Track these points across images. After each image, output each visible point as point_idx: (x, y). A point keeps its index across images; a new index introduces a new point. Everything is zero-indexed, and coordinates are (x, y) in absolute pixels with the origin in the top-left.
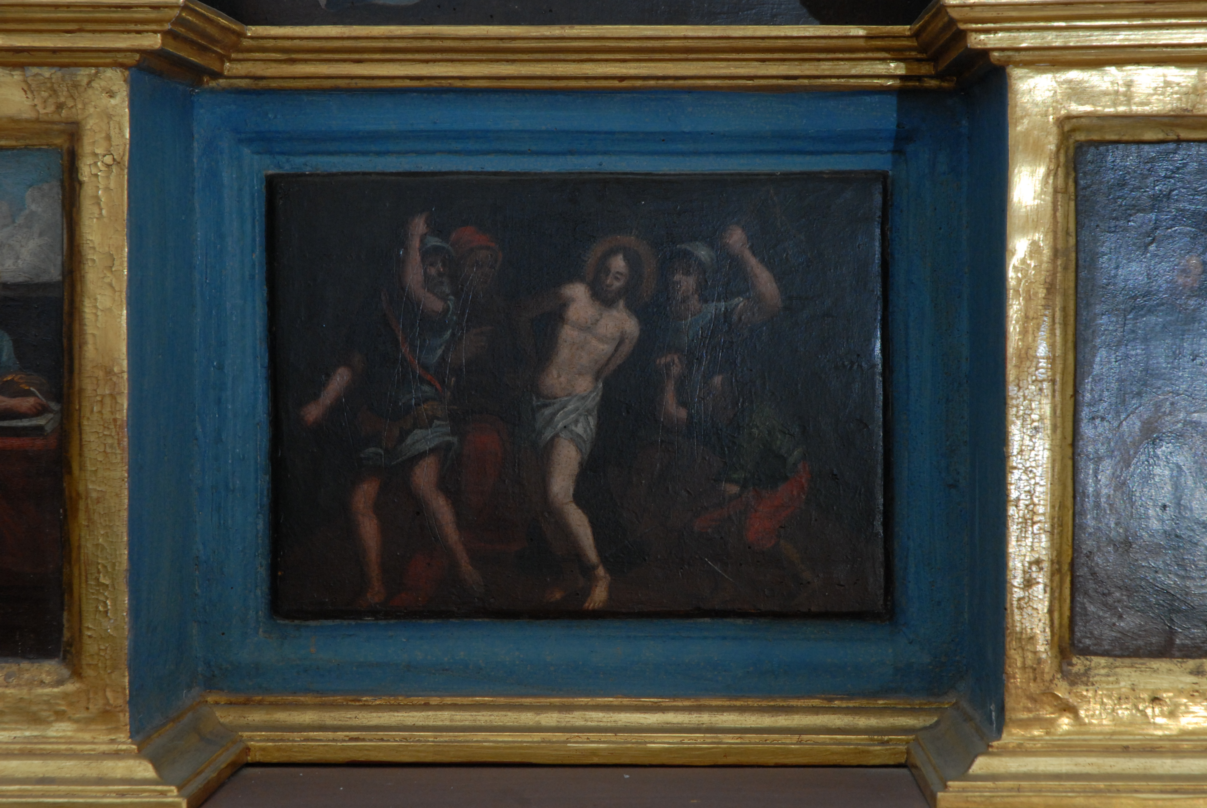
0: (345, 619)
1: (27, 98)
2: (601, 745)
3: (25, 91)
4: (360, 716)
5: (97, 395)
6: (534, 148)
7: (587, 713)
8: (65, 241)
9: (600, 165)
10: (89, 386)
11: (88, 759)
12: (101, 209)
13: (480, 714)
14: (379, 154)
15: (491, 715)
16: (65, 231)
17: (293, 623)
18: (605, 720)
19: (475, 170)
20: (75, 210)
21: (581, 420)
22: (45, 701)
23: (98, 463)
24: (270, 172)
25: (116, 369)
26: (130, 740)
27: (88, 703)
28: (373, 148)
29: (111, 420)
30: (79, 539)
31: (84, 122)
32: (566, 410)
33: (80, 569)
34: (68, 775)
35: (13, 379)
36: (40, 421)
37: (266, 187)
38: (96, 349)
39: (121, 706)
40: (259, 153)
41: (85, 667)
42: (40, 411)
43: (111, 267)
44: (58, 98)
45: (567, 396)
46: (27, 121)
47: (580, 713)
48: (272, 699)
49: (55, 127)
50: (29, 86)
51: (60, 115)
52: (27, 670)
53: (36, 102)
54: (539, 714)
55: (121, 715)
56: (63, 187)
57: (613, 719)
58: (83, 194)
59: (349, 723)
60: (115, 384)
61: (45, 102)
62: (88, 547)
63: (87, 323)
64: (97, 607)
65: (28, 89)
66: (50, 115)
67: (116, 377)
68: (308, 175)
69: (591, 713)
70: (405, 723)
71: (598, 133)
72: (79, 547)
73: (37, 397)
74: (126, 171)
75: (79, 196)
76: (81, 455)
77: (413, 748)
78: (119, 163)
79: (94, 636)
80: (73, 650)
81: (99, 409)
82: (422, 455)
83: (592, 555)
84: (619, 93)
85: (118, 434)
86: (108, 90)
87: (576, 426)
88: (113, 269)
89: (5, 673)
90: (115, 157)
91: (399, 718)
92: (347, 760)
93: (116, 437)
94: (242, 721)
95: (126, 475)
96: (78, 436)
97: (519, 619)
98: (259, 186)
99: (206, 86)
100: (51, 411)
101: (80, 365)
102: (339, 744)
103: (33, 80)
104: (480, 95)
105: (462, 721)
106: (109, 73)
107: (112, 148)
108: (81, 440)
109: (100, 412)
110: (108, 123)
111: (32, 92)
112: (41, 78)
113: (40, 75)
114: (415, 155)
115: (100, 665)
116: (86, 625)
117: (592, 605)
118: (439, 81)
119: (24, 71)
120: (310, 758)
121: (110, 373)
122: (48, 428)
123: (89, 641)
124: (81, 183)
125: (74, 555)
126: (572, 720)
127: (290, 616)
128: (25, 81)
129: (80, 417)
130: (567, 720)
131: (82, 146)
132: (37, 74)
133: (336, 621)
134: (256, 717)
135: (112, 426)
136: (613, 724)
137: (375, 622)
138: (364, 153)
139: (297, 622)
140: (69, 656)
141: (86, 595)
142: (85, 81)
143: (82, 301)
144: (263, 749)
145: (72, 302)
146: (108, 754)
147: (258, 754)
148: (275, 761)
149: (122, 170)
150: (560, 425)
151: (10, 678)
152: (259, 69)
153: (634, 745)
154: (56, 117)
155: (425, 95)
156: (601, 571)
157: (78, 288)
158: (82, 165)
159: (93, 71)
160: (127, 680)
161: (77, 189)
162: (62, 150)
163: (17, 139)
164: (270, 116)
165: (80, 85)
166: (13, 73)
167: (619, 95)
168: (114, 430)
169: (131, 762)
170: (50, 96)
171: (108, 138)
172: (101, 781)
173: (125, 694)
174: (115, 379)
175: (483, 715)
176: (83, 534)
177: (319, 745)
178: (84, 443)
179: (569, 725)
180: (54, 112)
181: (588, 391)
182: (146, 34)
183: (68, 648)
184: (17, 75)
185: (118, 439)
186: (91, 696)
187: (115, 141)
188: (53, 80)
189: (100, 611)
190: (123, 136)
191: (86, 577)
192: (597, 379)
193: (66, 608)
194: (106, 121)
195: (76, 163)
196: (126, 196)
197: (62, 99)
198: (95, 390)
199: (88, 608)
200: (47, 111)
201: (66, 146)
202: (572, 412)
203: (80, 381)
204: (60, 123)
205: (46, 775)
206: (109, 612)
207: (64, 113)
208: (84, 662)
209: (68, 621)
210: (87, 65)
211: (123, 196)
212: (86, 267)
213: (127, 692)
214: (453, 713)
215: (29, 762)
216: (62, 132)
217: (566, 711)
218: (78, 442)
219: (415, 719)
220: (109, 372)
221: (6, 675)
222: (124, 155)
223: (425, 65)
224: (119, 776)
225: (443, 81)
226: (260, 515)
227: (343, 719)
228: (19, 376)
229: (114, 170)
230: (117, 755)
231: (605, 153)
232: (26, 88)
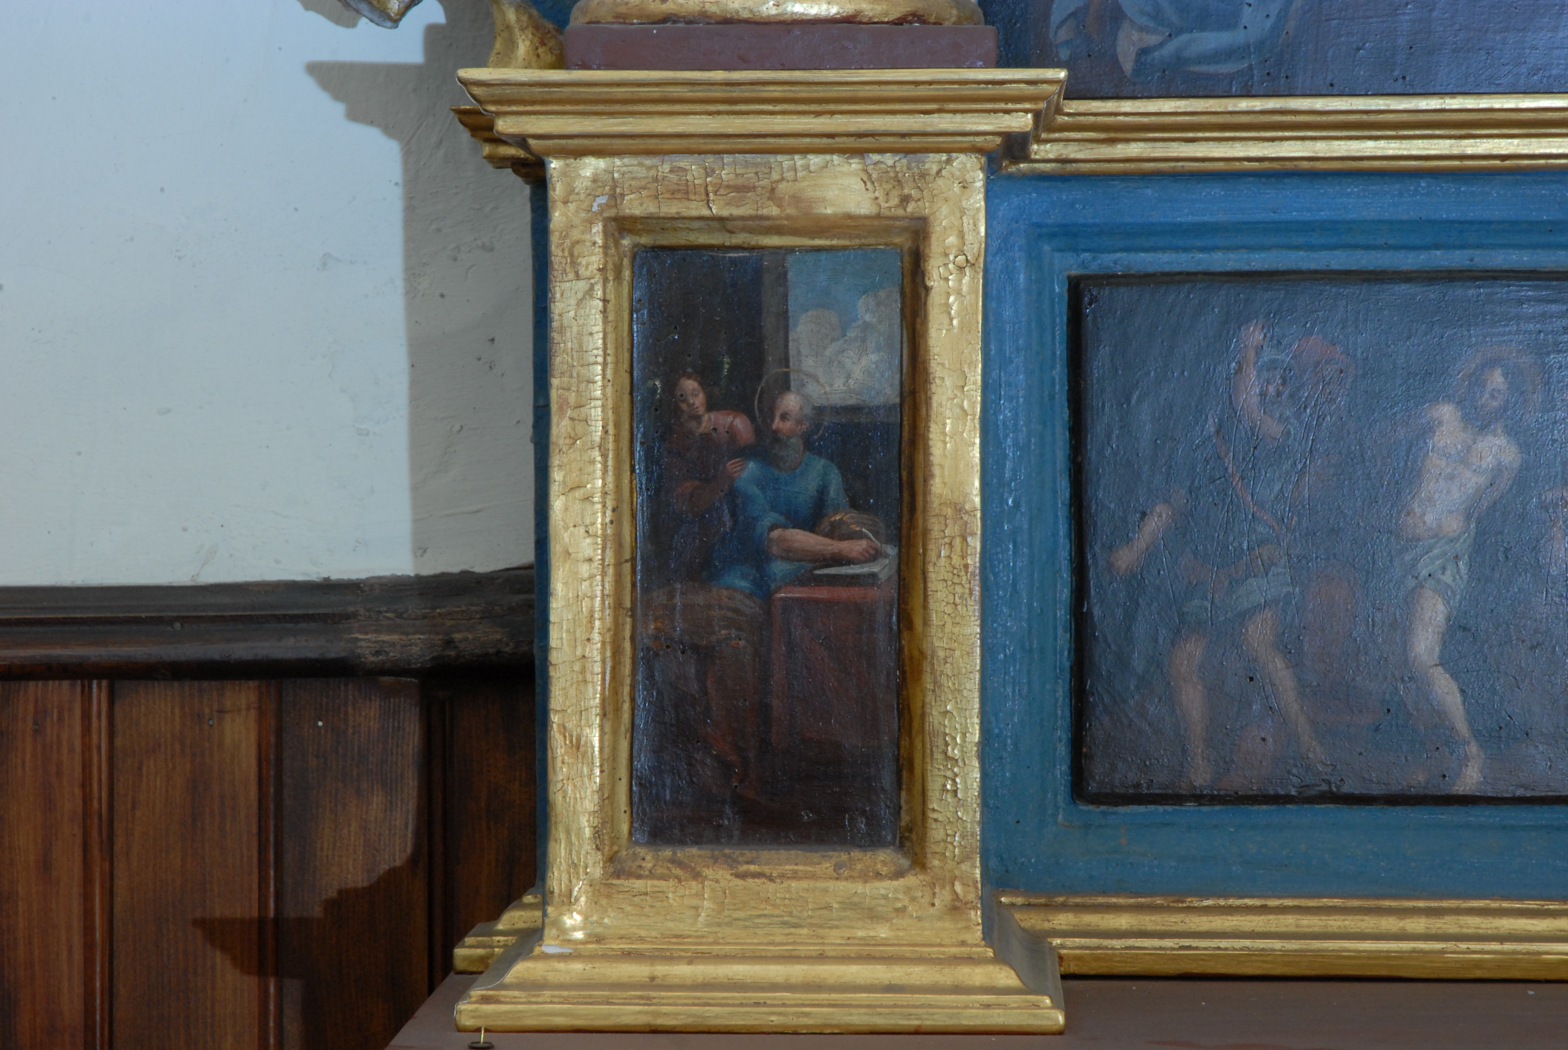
0: (1161, 805)
1: (867, 189)
2: (1486, 956)
3: (865, 182)
4: (1187, 920)
5: (945, 537)
6: (1391, 242)
7: (1461, 918)
8: (905, 357)
9: (1472, 260)
10: (935, 526)
11: (939, 964)
12: (951, 320)
13: (1331, 918)
14: (1202, 250)
15: (1344, 920)
16: (905, 345)
17: (1097, 810)
18: (1483, 926)
19: (1318, 268)
20: (919, 321)
21: (1449, 567)
22: (883, 895)
23: (946, 616)
24: (1074, 273)
25: (967, 507)
26: (983, 942)
27: (934, 898)
28: (1199, 243)
29: (962, 567)
30: (923, 707)
31: (932, 218)
32: (1431, 554)
33: (923, 741)
34: (918, 983)
35: (842, 519)
36: (875, 568)
37: (1069, 290)
38: (945, 483)
39: (972, 902)
40: (1060, 250)
41: (929, 856)
42: (875, 556)
43: (963, 387)
44: (902, 189)
45: (1432, 538)
46: (866, 217)
47: (1453, 917)
48: (1078, 900)
49: (898, 223)
50: (870, 176)
51: (905, 210)
52: (859, 860)
53: (877, 194)
54: (1403, 919)
55: (973, 913)
56: (903, 293)
57: (1493, 925)
58: (930, 302)
59: (1174, 928)
60: (966, 523)
61: (887, 194)
62: (934, 717)
63: (934, 452)
64: (945, 786)
65: (868, 179)
66: (893, 210)
67: (967, 516)
68: (1121, 276)
69: (1466, 918)
70: (1241, 929)
71: (1471, 223)
72: (923, 715)
73: (870, 539)
74: (981, 274)
75: (925, 303)
76: (925, 607)
77: (1259, 958)
78: (974, 265)
79: (940, 819)
80: (914, 836)
81: (948, 554)
82: (1257, 609)
83: (1462, 727)
84: (1500, 175)
85: (970, 583)
86: (961, 180)
87: (1443, 573)
88: (966, 389)
89: (833, 863)
90: (969, 258)
91: (1234, 923)
92: (1178, 972)
93: (967, 586)
94: (1047, 926)
95: (978, 630)
96: (922, 586)
97: (1372, 805)
98: (1060, 289)
99: (1004, 172)
100: (886, 556)
101: (925, 502)
102: (1168, 952)
103: (874, 169)
104: (1329, 179)
105: (1310, 927)
106: (960, 160)
107: (965, 248)
108: (925, 589)
109: (949, 557)
110: (961, 218)
111: (873, 183)
112: (883, 166)
113: (882, 162)
114: (1246, 251)
115: (947, 854)
116: (931, 806)
117: (1462, 789)
118: (1282, 163)
119: (863, 158)
120: (1134, 969)
121: (960, 511)
122: (883, 576)
123: (934, 826)
124: (927, 289)
125: (916, 724)
126: (1443, 926)
127: (1097, 799)
128: (866, 171)
129: (924, 563)
130: (1438, 925)
131: (930, 245)
132: (879, 162)
133: (1149, 806)
134: (1063, 920)
135: (963, 573)
136: (1495, 931)
137: (1197, 808)
138: (1186, 250)
139: (1103, 808)
140: (908, 844)
141: (931, 771)
142: (935, 168)
143: (927, 428)
144: (1079, 958)
145: (914, 427)
146: (960, 958)
147: (1072, 964)
148: (1092, 972)
149: (978, 273)
150: (1425, 573)
151: (840, 868)
152: (1072, 151)
153: (1526, 957)
154: (900, 212)
155: (1264, 180)
156: (1473, 748)
157: (923, 412)
158: (930, 268)
159: (944, 157)
160: (978, 871)
161: (923, 296)
162: (902, 251)
163: (851, 238)
164: (1077, 206)
165: (929, 175)
166: (852, 161)
167: (1498, 177)
168: (964, 578)
169: (990, 968)
170: (894, 187)
171: (961, 235)
172: (957, 989)
173: (977, 888)
174: (965, 517)
175: (1335, 920)
176: (928, 700)
177: (1145, 954)
178: (930, 593)
179: (1440, 932)
180: (897, 207)
181: (1459, 531)
182: (1015, 114)
183: (907, 834)
184: (855, 164)
185: (970, 589)
186: (937, 890)
187: (969, 237)
188: (898, 169)
189: (948, 791)
190: (978, 233)
191: (932, 750)
192: (1468, 517)
193: (904, 787)
194: (958, 215)
195: (922, 265)
196: (981, 304)
197: (906, 191)
198: (944, 531)
199: (934, 786)
200: (890, 205)
201: (907, 245)
202: (1437, 558)
203: (925, 521)
204: (903, 218)
205: (893, 982)
206: (959, 791)
207: (911, 208)
208: (928, 850)
209: (907, 802)
210: (939, 151)
211: (977, 303)
212: (933, 387)
213: (979, 885)
214: (1299, 917)
215: (871, 967)
216: (905, 229)
217: (1435, 915)
218: (921, 592)
219: (1254, 924)
220: (959, 509)
221: (835, 865)
222: (979, 256)
223: (1271, 143)
224: (977, 984)
225: (1287, 163)
226: (1060, 681)
227: (1166, 923)
228: (848, 516)
229: (968, 274)
230: (969, 960)
231: (1478, 247)
232: (865, 179)
